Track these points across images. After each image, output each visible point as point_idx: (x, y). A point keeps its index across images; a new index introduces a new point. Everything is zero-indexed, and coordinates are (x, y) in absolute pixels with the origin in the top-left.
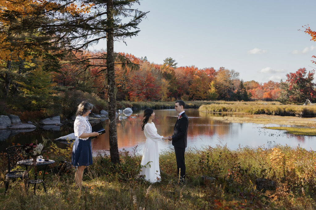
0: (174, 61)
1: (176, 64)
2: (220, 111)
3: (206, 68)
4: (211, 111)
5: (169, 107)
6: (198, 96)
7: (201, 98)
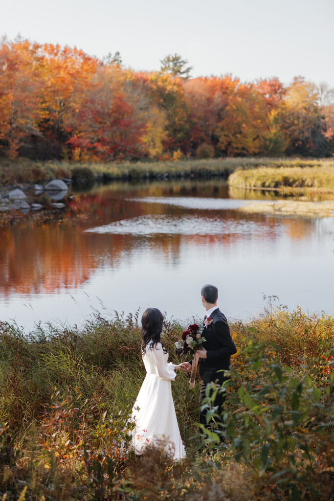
0: (184, 62)
1: (188, 70)
2: (277, 184)
3: (261, 79)
4: (255, 186)
5: (163, 175)
6: (240, 146)
7: (247, 151)
